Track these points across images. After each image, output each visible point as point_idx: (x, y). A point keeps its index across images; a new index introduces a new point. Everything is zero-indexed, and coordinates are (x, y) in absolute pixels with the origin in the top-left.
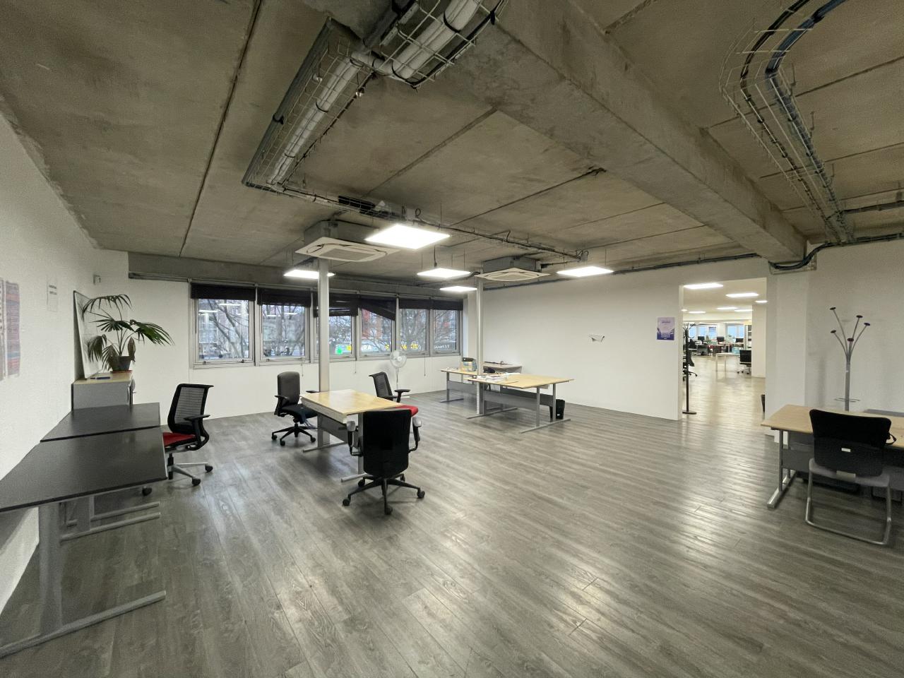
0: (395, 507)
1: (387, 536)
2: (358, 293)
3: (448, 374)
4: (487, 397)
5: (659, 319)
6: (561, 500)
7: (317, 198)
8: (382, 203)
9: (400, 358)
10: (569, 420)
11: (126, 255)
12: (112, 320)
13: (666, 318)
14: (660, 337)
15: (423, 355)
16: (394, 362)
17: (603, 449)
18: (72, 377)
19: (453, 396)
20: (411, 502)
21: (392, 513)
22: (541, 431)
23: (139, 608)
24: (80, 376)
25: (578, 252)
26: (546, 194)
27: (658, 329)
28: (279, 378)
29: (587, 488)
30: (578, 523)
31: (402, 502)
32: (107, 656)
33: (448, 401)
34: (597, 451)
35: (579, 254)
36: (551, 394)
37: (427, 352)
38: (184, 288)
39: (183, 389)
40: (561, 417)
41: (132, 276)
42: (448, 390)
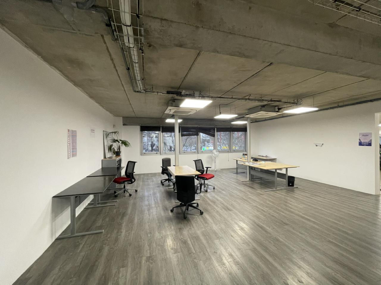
0: (189, 216)
1: (180, 227)
2: (199, 126)
3: (237, 161)
4: (252, 173)
5: (360, 134)
6: (268, 228)
7: (158, 93)
8: (184, 91)
9: (216, 153)
10: (297, 188)
11: (121, 118)
12: (114, 139)
13: (365, 133)
14: (361, 144)
15: (228, 152)
16: (213, 155)
17: (310, 206)
18: (102, 158)
19: (239, 171)
20: (196, 215)
21: (187, 219)
22: (278, 192)
23: (95, 234)
24: (105, 157)
25: (295, 101)
26: (256, 76)
27: (360, 140)
28: (163, 160)
29: (287, 224)
30: (271, 242)
31: (193, 215)
32: (81, 246)
33: (237, 173)
34: (305, 206)
35: (296, 101)
36: (285, 173)
37: (230, 151)
38: (138, 128)
39: (129, 163)
40: (293, 185)
41: (124, 125)
42: (237, 168)
